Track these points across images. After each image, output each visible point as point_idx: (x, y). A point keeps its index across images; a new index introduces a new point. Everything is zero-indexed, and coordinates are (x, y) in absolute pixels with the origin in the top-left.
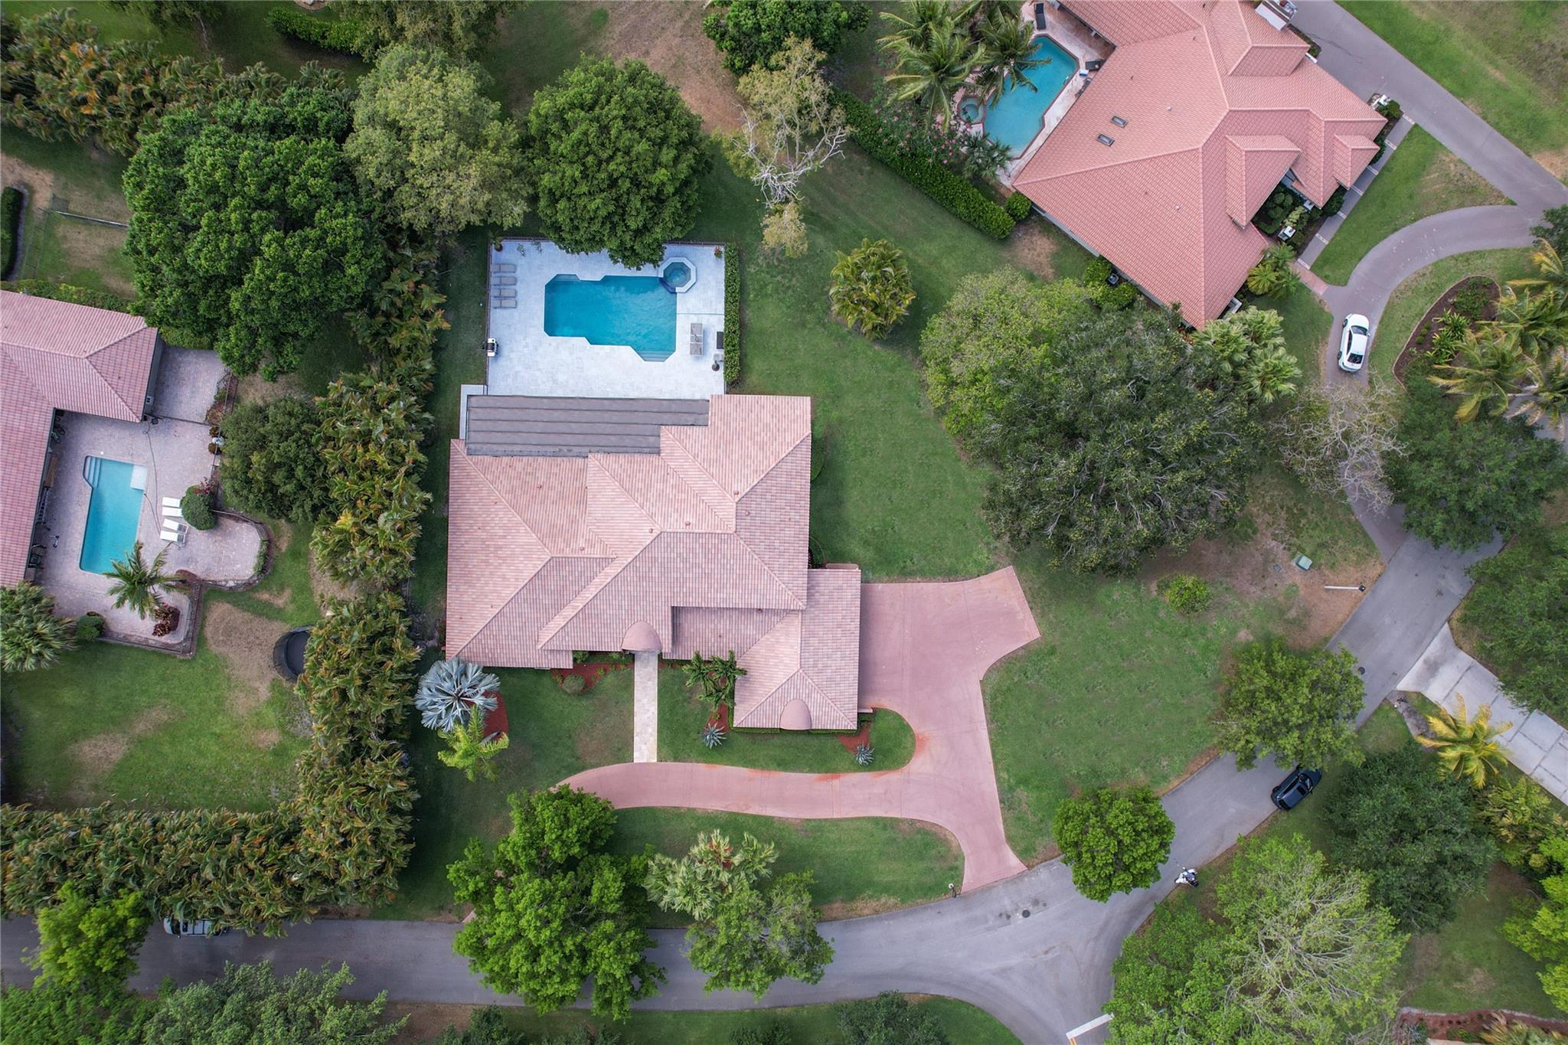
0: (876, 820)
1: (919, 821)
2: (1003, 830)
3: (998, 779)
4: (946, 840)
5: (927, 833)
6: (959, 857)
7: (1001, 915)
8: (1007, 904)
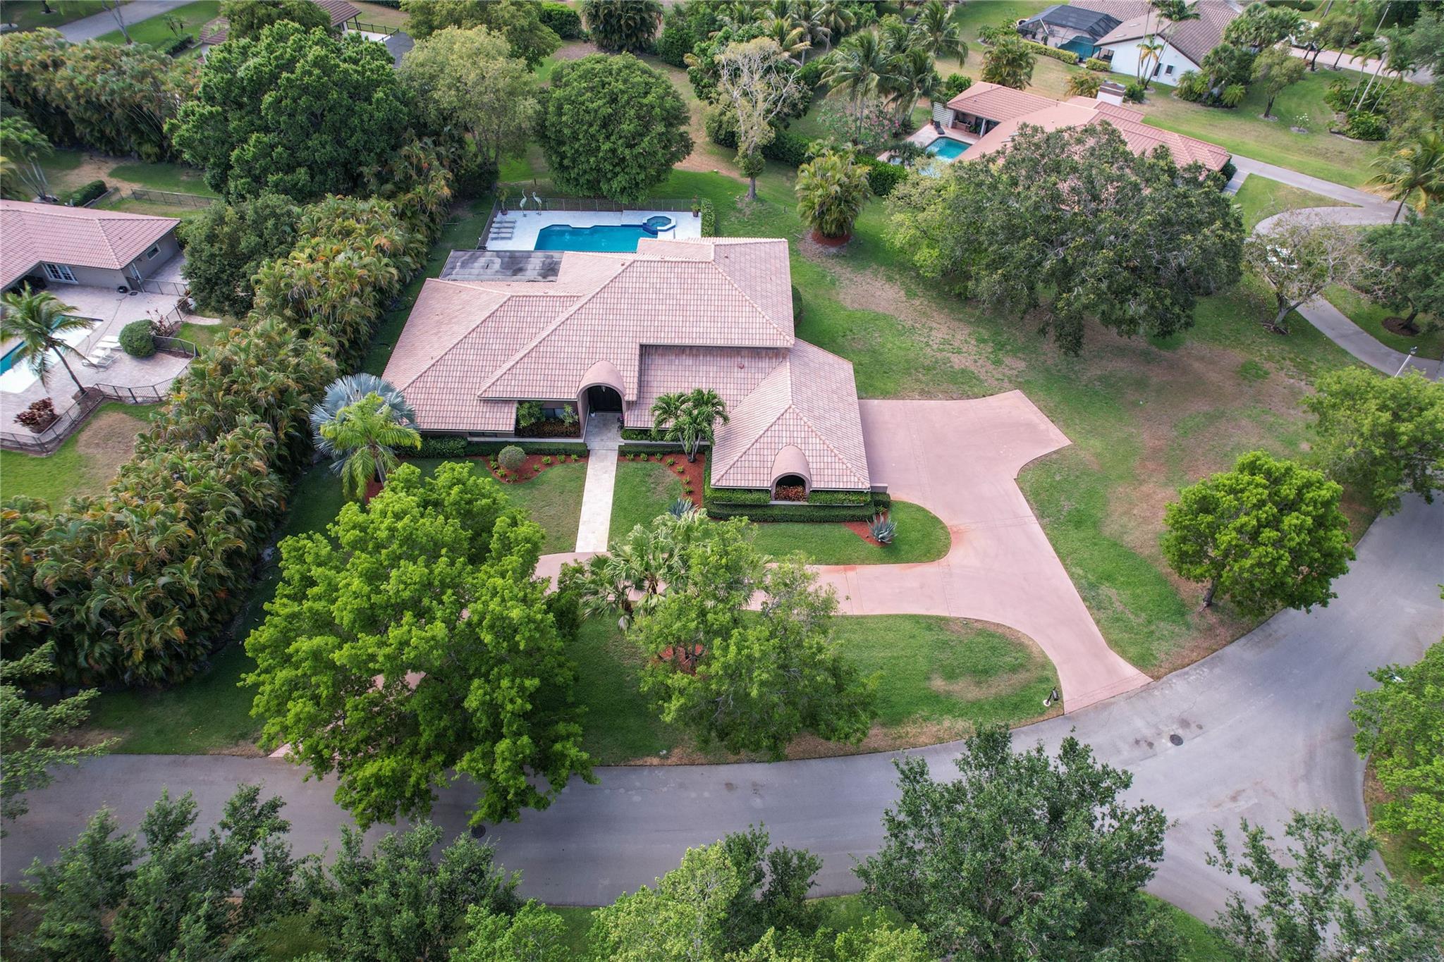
0: (915, 619)
1: (977, 621)
2: (1099, 635)
3: (1072, 576)
4: (1021, 644)
5: (992, 635)
6: (1046, 664)
7: (1137, 742)
8: (1141, 726)
